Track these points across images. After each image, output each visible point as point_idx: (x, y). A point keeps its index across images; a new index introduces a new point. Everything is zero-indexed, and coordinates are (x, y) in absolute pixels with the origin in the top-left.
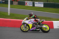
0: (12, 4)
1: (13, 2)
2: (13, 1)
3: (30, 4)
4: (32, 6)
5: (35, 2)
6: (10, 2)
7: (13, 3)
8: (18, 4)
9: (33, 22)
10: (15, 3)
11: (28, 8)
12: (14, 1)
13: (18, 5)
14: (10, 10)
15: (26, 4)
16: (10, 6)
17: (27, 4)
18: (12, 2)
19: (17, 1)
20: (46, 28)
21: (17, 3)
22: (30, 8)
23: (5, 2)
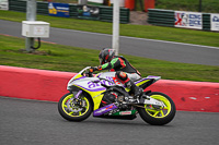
0: (128, 21)
1: (132, 13)
2: (128, 10)
3: (192, 23)
4: (201, 28)
5: (212, 15)
6: (121, 14)
7: (131, 19)
8: (150, 22)
9: (107, 84)
10: (139, 18)
11: (187, 35)
12: (134, 10)
13: (150, 26)
14: (121, 42)
15: (180, 20)
16: (120, 27)
17: (184, 21)
18: (128, 15)
19: (144, 11)
20: (157, 108)
21: (144, 17)
22: (192, 35)
23: (100, 13)
